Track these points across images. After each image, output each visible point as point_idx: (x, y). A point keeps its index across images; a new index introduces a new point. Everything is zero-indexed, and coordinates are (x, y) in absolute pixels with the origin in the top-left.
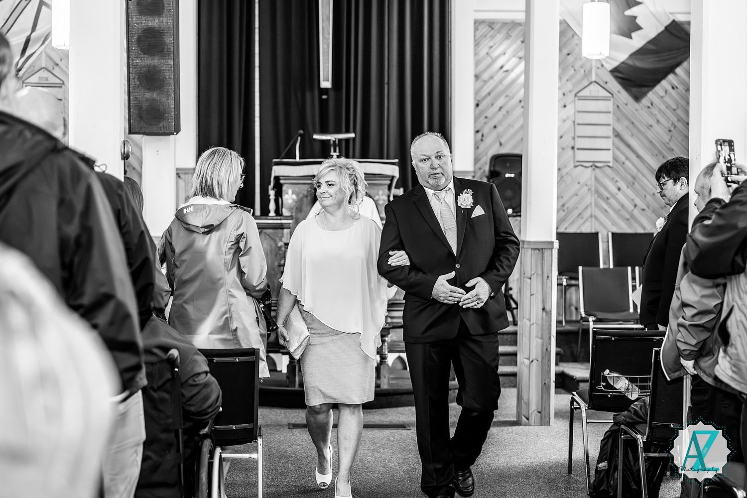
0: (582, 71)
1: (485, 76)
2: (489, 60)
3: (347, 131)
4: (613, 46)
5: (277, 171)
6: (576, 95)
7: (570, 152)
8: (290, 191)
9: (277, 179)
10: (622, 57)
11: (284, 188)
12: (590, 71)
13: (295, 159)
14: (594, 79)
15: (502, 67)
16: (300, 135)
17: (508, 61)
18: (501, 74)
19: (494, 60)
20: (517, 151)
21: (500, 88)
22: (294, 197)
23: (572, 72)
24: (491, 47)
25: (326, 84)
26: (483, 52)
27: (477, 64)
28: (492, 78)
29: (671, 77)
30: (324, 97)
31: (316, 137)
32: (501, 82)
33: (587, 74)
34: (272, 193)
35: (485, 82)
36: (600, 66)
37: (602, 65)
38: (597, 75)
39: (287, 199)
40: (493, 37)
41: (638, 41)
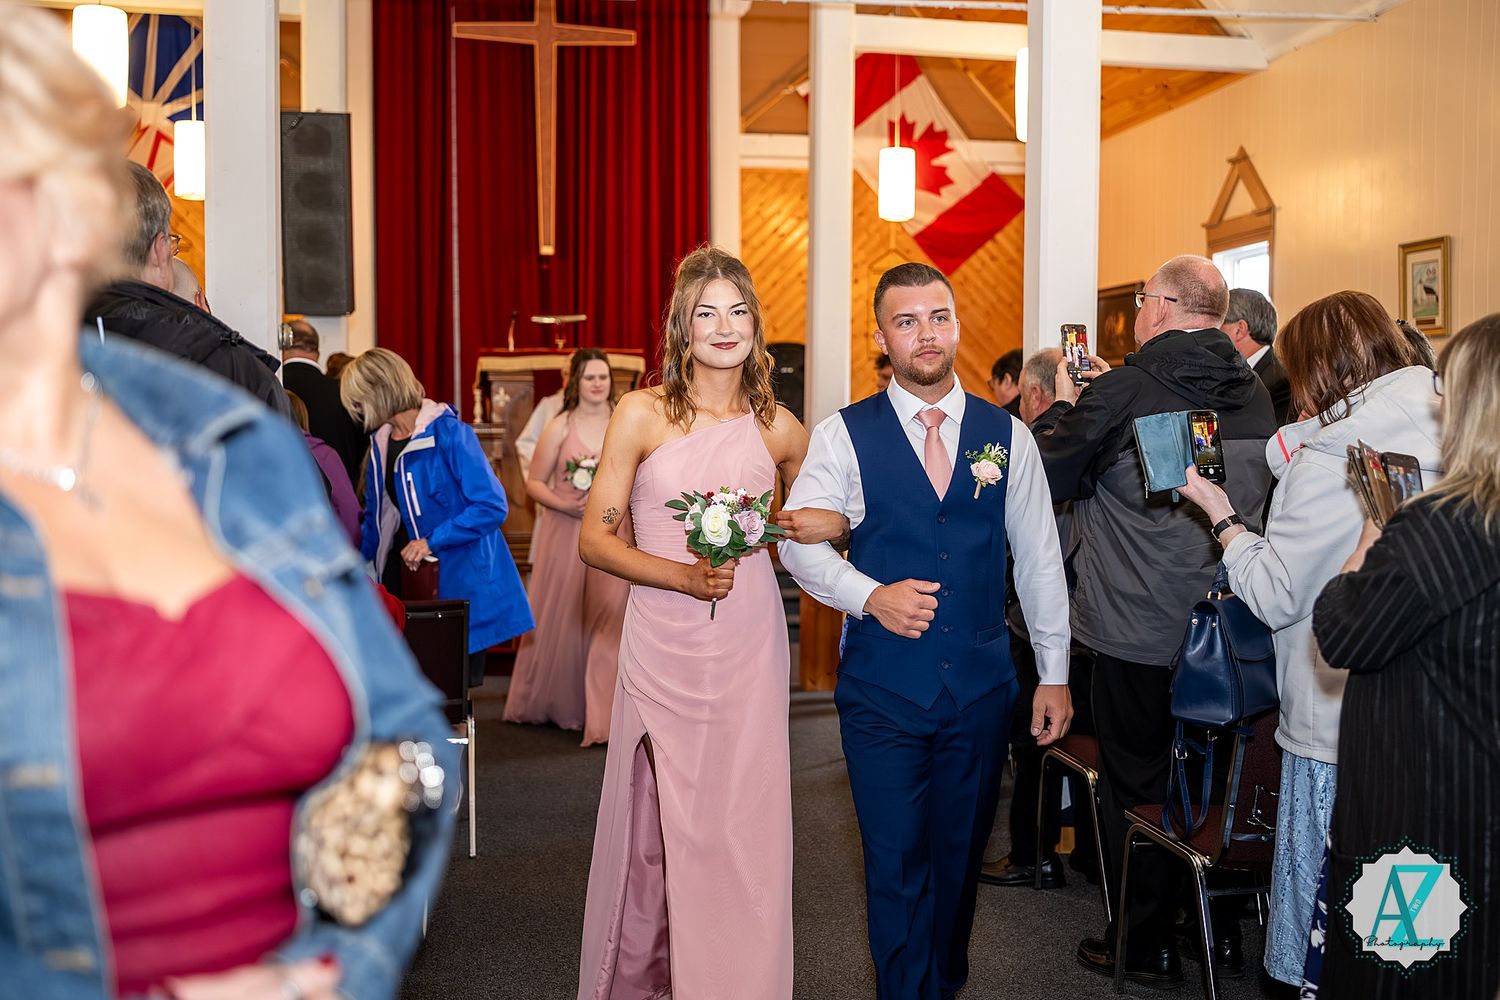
0: (877, 237)
1: (755, 241)
2: (758, 221)
3: (576, 312)
4: (919, 205)
5: (486, 363)
6: (870, 267)
7: (863, 341)
8: (502, 391)
9: (484, 374)
10: (929, 218)
11: (494, 386)
12: (888, 236)
13: (507, 346)
14: (893, 245)
15: (776, 230)
16: (514, 317)
17: (783, 222)
18: (774, 239)
19: (766, 221)
20: (796, 339)
21: (774, 257)
22: (507, 398)
23: (864, 237)
24: (762, 204)
25: (547, 250)
26: (752, 210)
27: (744, 224)
28: (763, 243)
29: (989, 245)
30: (545, 267)
31: (535, 319)
32: (775, 249)
33: (885, 240)
34: (477, 393)
35: (755, 249)
36: (899, 229)
37: (904, 230)
38: (897, 242)
39: (498, 402)
40: (764, 191)
41: (948, 198)
